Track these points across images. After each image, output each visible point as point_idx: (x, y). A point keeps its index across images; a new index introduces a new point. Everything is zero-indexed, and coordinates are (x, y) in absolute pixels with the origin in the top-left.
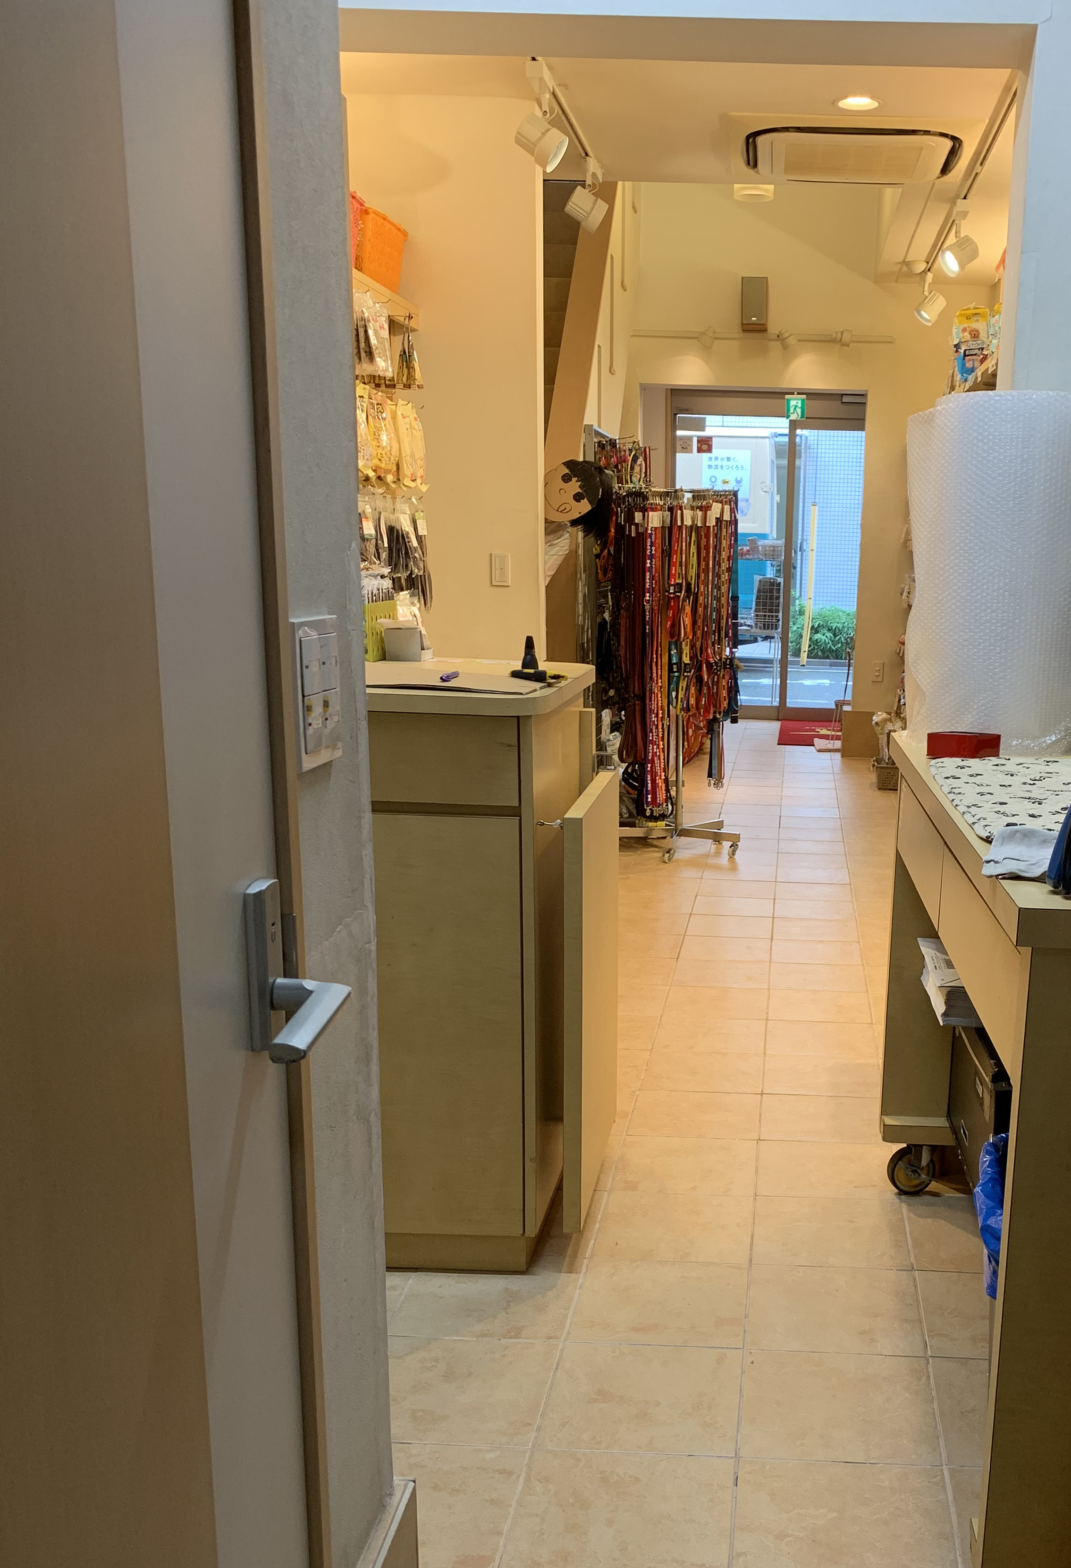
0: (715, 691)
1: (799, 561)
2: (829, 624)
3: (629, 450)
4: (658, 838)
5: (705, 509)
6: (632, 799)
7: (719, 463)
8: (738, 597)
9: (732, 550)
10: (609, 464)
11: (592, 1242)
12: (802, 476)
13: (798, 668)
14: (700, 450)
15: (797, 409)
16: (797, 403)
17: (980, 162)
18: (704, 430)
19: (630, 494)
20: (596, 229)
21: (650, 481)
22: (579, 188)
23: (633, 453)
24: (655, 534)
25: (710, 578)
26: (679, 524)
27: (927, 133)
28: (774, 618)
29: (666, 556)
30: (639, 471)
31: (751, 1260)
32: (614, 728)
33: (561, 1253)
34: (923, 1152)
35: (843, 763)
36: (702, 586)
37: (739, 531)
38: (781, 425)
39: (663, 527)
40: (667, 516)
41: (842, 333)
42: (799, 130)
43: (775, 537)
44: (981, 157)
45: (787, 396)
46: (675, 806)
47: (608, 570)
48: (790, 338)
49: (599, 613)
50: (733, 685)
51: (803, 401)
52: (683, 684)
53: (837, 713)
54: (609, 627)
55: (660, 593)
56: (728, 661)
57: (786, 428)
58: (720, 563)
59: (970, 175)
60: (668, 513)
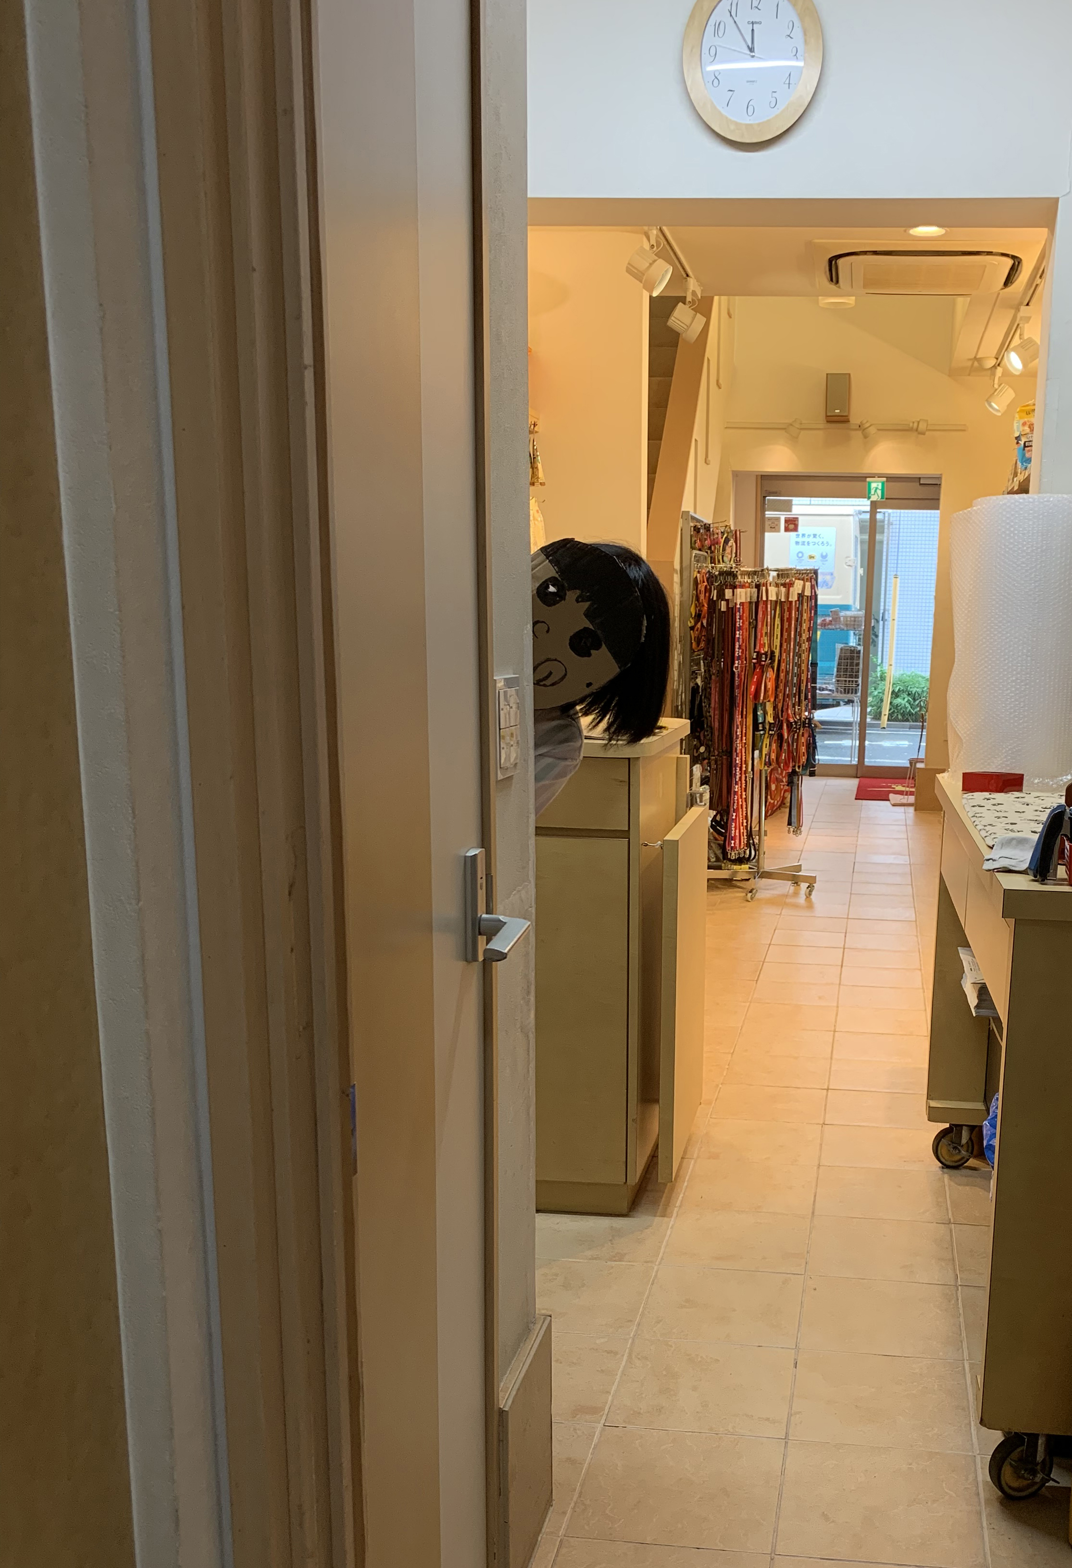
0: (795, 747)
1: (881, 631)
2: (909, 689)
3: (722, 533)
4: (743, 880)
5: (788, 586)
6: (719, 845)
7: (806, 539)
8: (817, 664)
9: (812, 622)
10: (703, 546)
11: (681, 1195)
12: (885, 550)
13: (878, 731)
14: (787, 529)
15: (878, 491)
16: (878, 485)
17: (1039, 276)
18: (790, 511)
19: (722, 573)
20: (695, 338)
21: (740, 560)
22: (680, 304)
23: (725, 536)
24: (743, 608)
25: (792, 647)
26: (764, 598)
27: (989, 253)
28: (854, 683)
29: (753, 628)
30: (730, 552)
31: (813, 1213)
32: (704, 781)
33: (655, 1202)
34: (963, 1131)
35: (916, 816)
36: (785, 654)
37: (819, 602)
38: (864, 505)
39: (750, 603)
40: (754, 592)
41: (919, 422)
42: (875, 253)
43: (858, 608)
44: (1039, 272)
45: (868, 479)
46: (757, 852)
47: (702, 640)
48: (870, 428)
49: (692, 679)
50: (811, 742)
51: (883, 483)
52: (766, 741)
53: (911, 770)
54: (700, 691)
55: (746, 660)
56: (807, 720)
57: (868, 505)
58: (801, 634)
59: (1031, 286)
60: (755, 590)
